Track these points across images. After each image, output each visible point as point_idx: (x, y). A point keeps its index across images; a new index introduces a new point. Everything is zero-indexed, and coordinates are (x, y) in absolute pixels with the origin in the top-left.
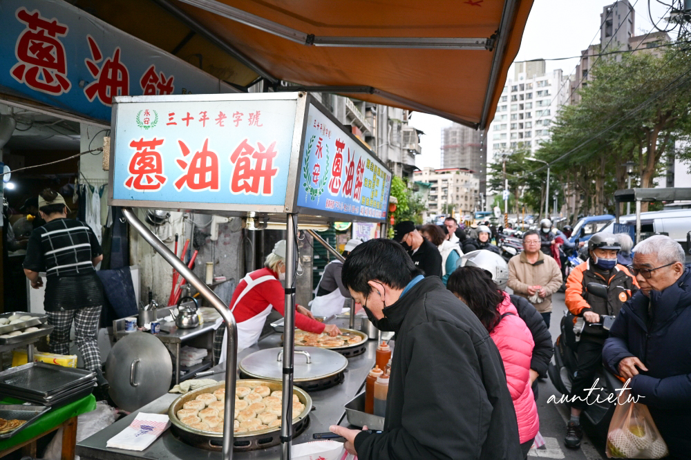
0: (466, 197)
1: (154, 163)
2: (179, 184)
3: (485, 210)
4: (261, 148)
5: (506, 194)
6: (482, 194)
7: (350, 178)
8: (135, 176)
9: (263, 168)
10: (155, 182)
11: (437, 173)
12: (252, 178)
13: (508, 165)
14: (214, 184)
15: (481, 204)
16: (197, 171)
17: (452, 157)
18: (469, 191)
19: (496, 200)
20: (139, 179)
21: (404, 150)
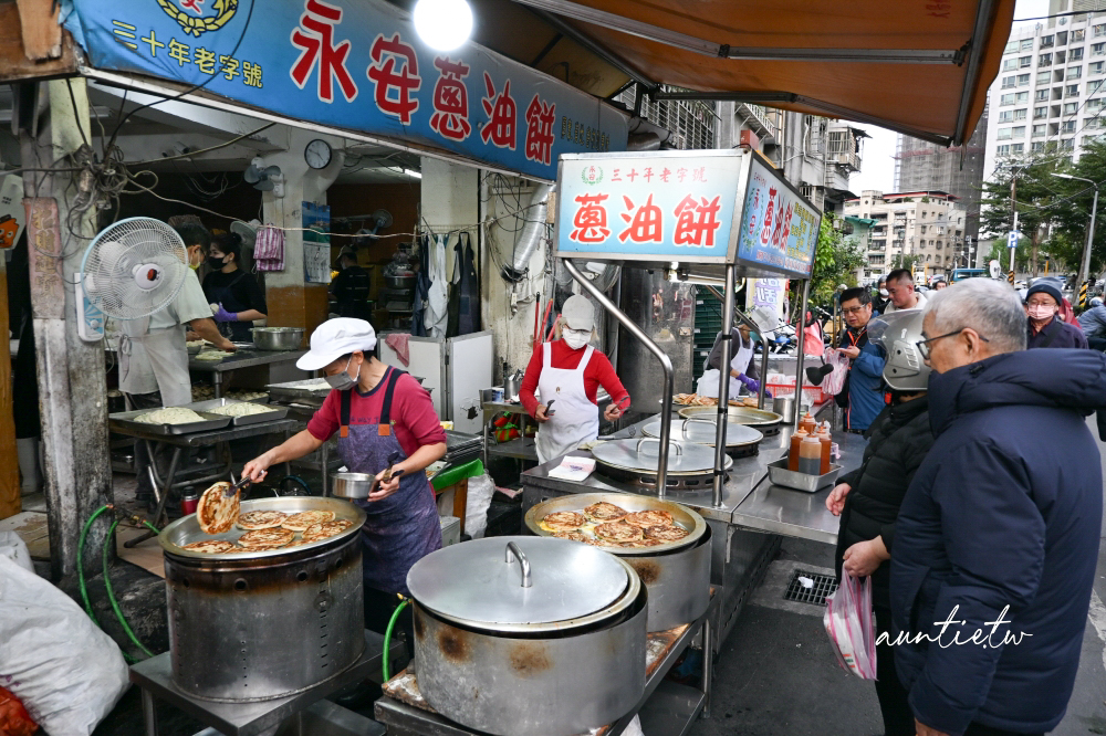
0: (939, 242)
1: (599, 217)
2: (623, 237)
3: (973, 265)
4: (705, 202)
5: (1014, 237)
6: (969, 238)
7: (779, 226)
8: (580, 229)
9: (706, 221)
10: (600, 234)
11: (886, 201)
12: (694, 231)
13: (1022, 186)
14: (657, 237)
15: (966, 255)
16: (642, 224)
17: (917, 172)
18: (944, 232)
19: (995, 248)
20: (583, 232)
21: (829, 164)
